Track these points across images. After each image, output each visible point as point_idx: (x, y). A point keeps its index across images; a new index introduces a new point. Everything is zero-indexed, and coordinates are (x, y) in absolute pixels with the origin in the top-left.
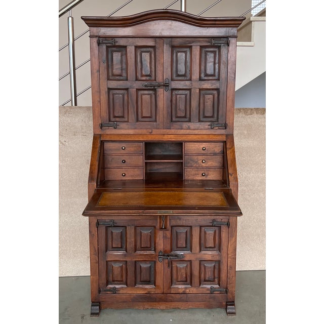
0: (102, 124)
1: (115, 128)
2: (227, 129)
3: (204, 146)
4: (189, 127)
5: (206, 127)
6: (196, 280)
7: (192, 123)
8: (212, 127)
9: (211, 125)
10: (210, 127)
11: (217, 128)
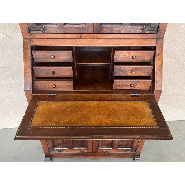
0: (29, 29)
1: (44, 32)
2: (158, 34)
3: (134, 54)
4: (119, 31)
5: (137, 31)
6: (116, 146)
7: (123, 27)
8: (144, 31)
9: (143, 29)
10: (141, 31)
11: (148, 32)
